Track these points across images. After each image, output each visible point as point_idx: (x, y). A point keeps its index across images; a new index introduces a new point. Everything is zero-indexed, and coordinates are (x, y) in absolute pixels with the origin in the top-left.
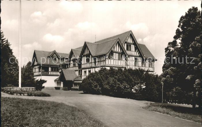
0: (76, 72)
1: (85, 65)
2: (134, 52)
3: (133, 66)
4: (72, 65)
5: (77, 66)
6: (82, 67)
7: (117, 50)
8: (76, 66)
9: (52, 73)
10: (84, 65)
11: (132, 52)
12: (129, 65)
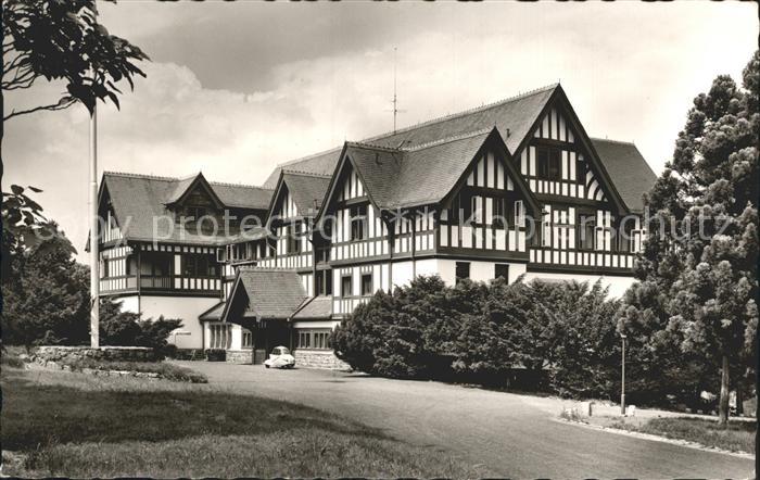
0: (304, 277)
1: (346, 248)
2: (573, 187)
3: (568, 250)
4: (282, 247)
5: (307, 253)
6: (333, 257)
7: (491, 185)
8: (304, 250)
9: (186, 280)
10: (340, 249)
11: (565, 186)
12: (551, 249)
